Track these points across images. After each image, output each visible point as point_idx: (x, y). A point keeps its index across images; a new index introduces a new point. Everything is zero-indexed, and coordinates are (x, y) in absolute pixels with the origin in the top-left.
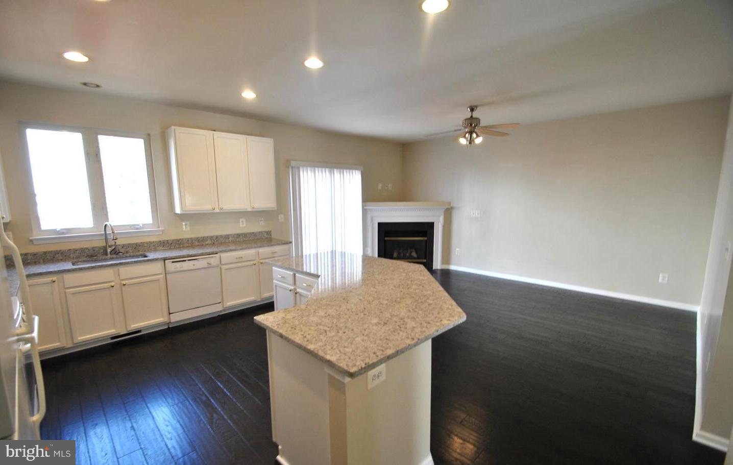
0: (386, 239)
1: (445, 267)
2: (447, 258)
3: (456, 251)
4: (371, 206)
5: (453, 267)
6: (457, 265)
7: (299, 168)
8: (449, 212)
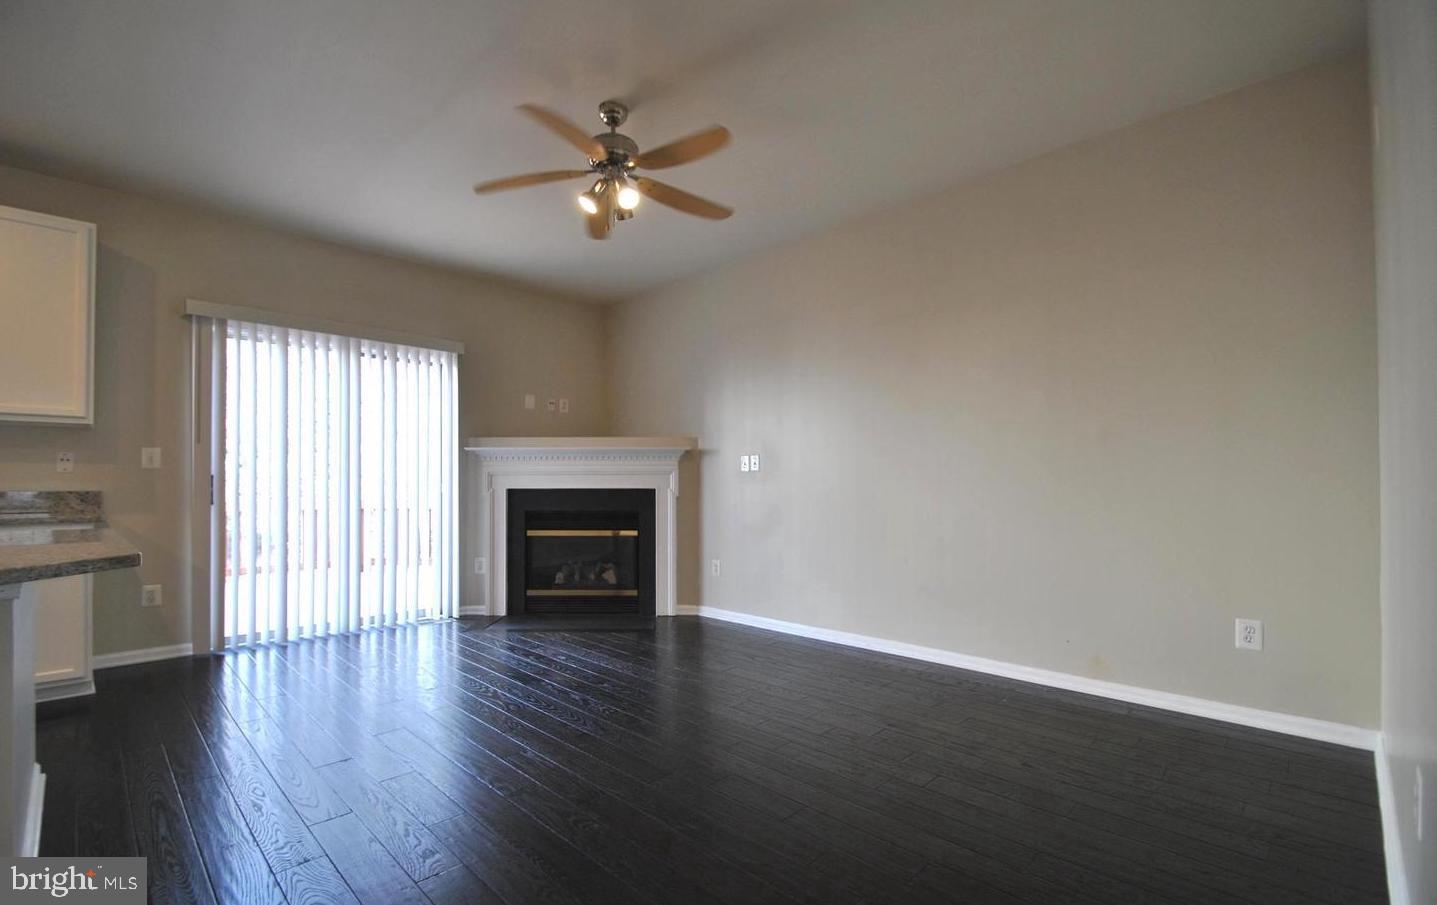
0: (530, 533)
1: (687, 610)
2: (691, 585)
3: (714, 567)
4: (488, 449)
5: (707, 612)
6: (719, 606)
7: (223, 324)
8: (692, 463)
